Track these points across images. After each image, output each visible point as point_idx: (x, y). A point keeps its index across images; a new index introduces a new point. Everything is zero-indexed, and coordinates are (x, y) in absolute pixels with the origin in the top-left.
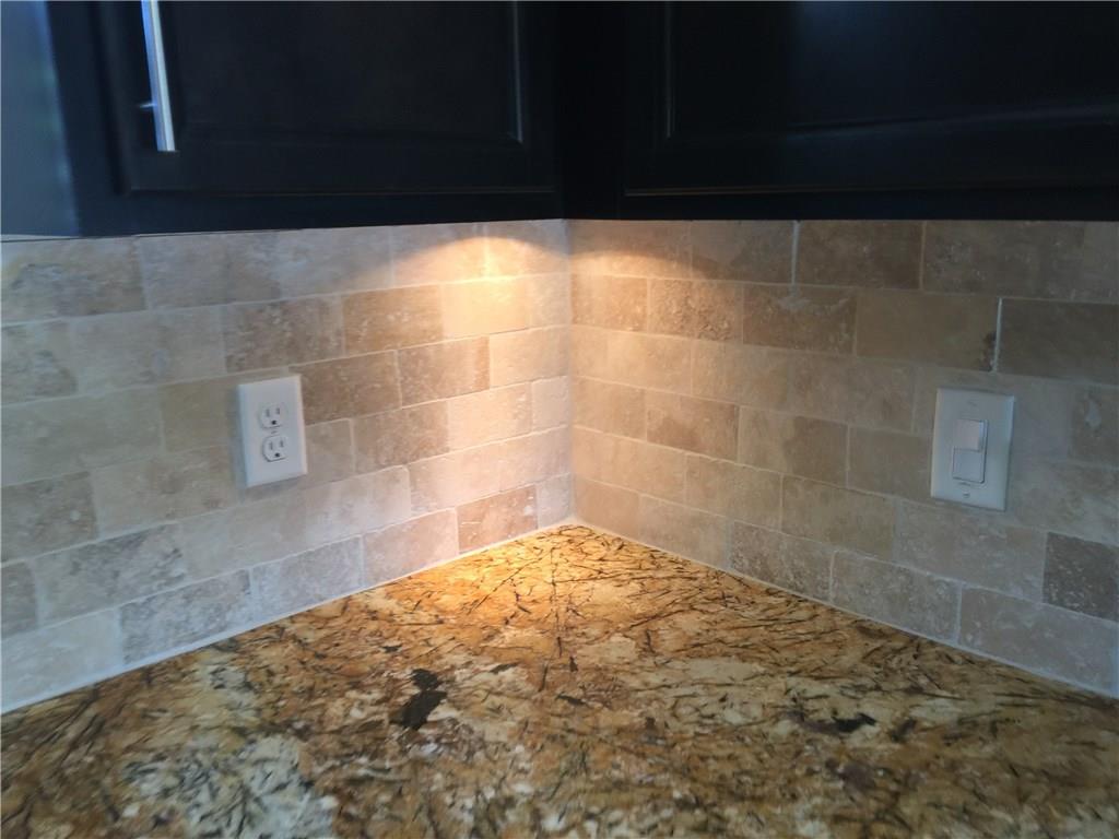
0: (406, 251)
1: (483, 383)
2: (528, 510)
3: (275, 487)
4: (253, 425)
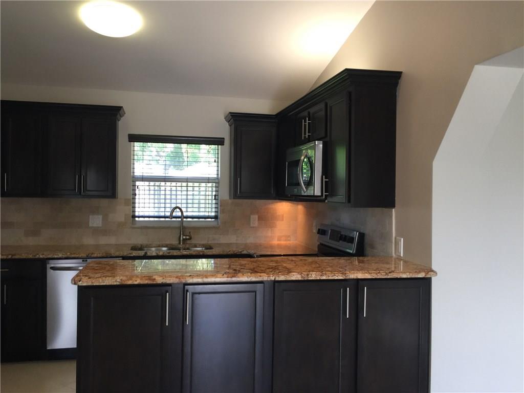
0: (272, 203)
1: (283, 220)
2: (289, 239)
3: (251, 227)
4: (252, 220)
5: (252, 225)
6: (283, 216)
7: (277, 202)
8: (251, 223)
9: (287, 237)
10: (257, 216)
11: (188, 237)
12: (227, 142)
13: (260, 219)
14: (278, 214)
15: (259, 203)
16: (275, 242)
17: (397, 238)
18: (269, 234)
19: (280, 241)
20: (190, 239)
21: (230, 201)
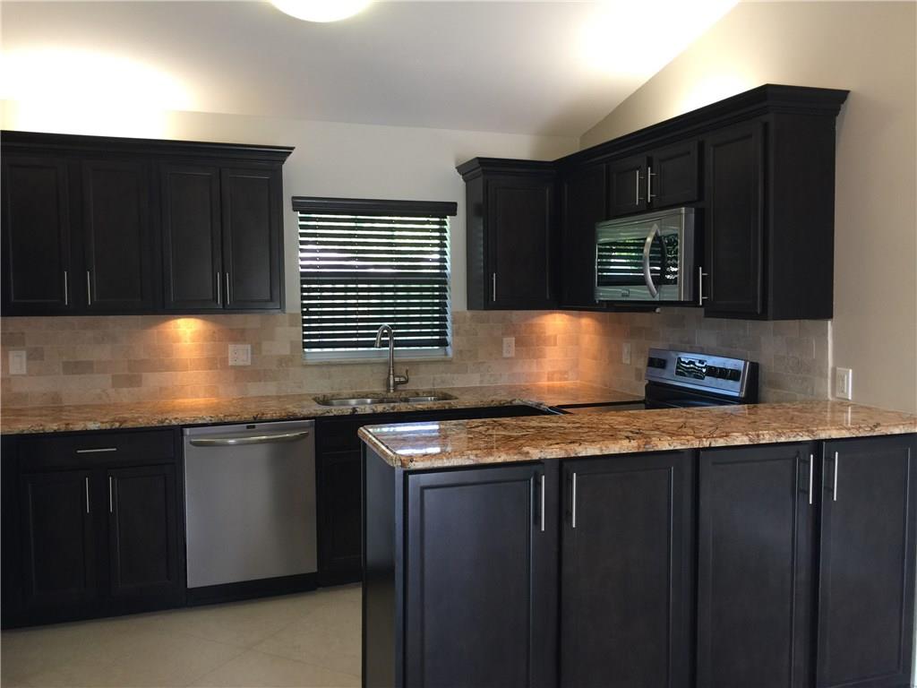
0: (538, 316)
1: (555, 345)
2: (566, 376)
3: (508, 358)
4: (505, 345)
5: (505, 355)
6: (555, 337)
7: (546, 314)
8: (504, 351)
9: (563, 374)
10: (514, 339)
11: (402, 379)
12: (461, 209)
13: (520, 343)
14: (547, 335)
15: (516, 315)
16: (544, 383)
17: (838, 369)
18: (534, 369)
19: (552, 380)
20: (407, 382)
21: (469, 314)
